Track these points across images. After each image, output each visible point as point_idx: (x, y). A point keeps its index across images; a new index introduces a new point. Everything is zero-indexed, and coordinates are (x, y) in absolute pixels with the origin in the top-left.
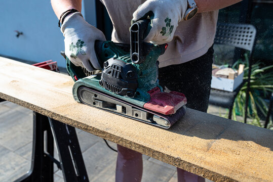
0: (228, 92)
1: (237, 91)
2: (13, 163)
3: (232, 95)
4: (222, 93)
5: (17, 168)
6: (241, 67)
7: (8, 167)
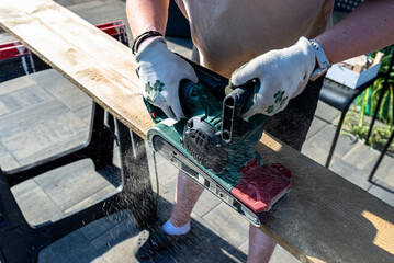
0: (349, 89)
1: (361, 89)
2: (71, 125)
3: (352, 93)
4: (339, 89)
5: (75, 133)
6: (379, 55)
7: (66, 129)
